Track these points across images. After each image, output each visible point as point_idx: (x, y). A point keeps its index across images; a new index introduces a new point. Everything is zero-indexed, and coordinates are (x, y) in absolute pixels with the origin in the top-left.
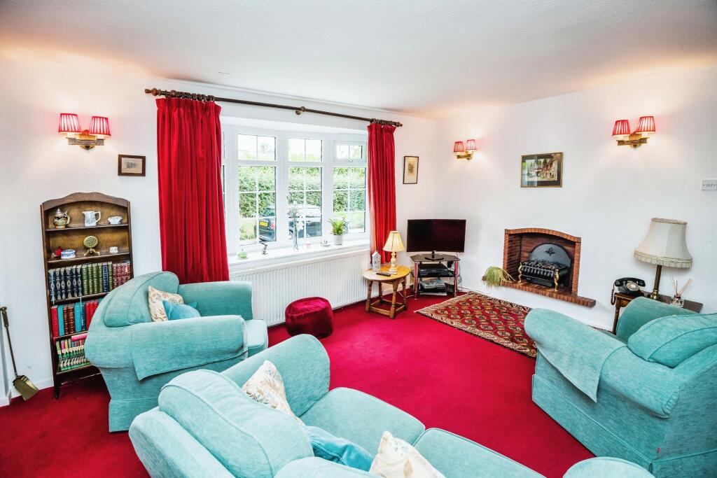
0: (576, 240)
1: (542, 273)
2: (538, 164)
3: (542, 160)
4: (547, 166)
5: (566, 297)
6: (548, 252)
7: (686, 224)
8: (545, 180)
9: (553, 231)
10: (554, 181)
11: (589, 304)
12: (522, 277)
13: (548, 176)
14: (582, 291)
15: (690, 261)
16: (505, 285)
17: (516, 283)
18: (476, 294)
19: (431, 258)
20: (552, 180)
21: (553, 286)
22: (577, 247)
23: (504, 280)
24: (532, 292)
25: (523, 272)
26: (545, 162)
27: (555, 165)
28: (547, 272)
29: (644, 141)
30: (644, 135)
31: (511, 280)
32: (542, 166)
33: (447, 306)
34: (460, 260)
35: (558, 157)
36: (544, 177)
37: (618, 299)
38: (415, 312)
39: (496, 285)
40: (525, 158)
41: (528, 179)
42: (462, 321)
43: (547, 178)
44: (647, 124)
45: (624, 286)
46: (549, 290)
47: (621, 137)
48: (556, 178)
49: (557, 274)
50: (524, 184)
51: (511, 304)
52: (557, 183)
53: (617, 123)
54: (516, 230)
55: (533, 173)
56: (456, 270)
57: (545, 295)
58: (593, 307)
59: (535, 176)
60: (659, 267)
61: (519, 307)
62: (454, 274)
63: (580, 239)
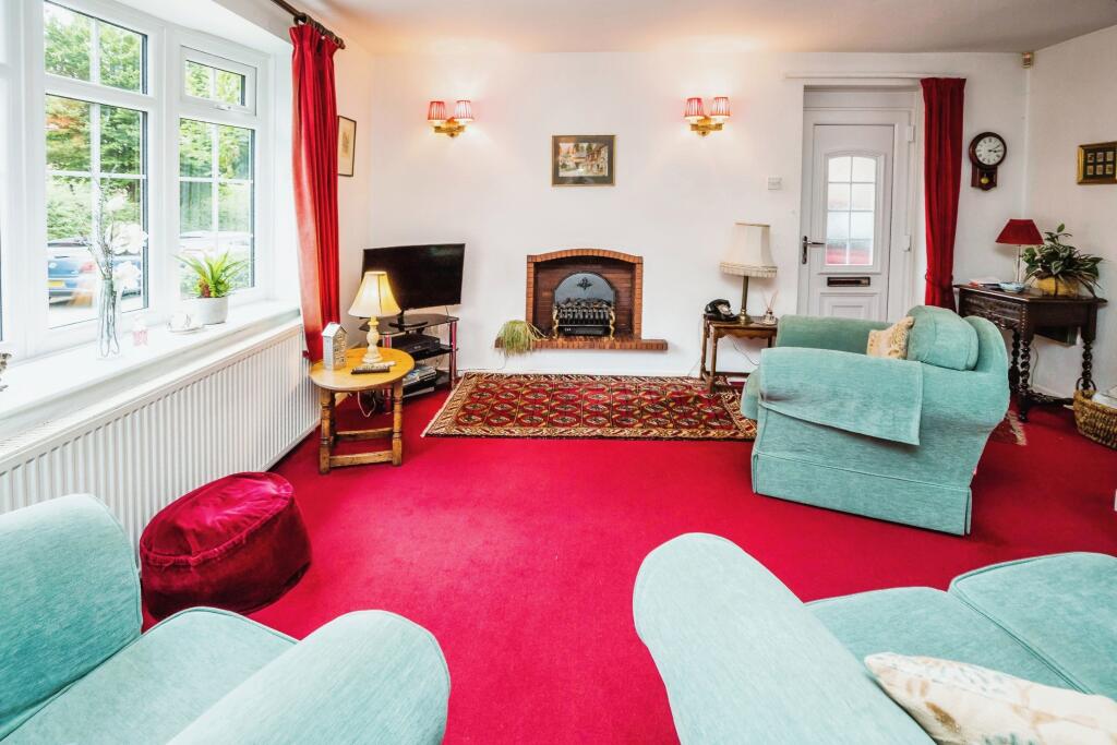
0: (636, 261)
1: (582, 317)
2: (577, 150)
3: (585, 145)
4: (593, 154)
5: (628, 344)
6: (581, 285)
7: (768, 226)
8: (591, 174)
9: (605, 251)
10: (604, 177)
11: (660, 347)
12: (560, 329)
13: (595, 169)
14: (648, 330)
15: (774, 269)
16: (538, 347)
17: (551, 339)
18: (480, 375)
19: (397, 322)
20: (601, 174)
21: (607, 331)
22: (638, 271)
23: (535, 338)
24: (583, 347)
25: (561, 321)
26: (589, 148)
27: (604, 153)
28: (599, 314)
29: (719, 127)
30: (719, 119)
31: (541, 337)
32: (584, 154)
33: (463, 408)
34: (458, 319)
35: (608, 142)
36: (588, 171)
37: (716, 328)
38: (423, 436)
39: (520, 351)
40: (557, 141)
41: (562, 173)
42: (520, 423)
43: (594, 172)
44: (722, 105)
45: (716, 311)
46: (605, 339)
47: (694, 120)
48: (606, 173)
49: (612, 314)
50: (558, 180)
51: (546, 376)
52: (608, 180)
53: (690, 100)
54: (546, 255)
55: (571, 164)
56: (452, 338)
57: (602, 348)
58: (667, 349)
59: (574, 169)
60: (746, 279)
61: (560, 377)
62: (451, 346)
63: (641, 258)
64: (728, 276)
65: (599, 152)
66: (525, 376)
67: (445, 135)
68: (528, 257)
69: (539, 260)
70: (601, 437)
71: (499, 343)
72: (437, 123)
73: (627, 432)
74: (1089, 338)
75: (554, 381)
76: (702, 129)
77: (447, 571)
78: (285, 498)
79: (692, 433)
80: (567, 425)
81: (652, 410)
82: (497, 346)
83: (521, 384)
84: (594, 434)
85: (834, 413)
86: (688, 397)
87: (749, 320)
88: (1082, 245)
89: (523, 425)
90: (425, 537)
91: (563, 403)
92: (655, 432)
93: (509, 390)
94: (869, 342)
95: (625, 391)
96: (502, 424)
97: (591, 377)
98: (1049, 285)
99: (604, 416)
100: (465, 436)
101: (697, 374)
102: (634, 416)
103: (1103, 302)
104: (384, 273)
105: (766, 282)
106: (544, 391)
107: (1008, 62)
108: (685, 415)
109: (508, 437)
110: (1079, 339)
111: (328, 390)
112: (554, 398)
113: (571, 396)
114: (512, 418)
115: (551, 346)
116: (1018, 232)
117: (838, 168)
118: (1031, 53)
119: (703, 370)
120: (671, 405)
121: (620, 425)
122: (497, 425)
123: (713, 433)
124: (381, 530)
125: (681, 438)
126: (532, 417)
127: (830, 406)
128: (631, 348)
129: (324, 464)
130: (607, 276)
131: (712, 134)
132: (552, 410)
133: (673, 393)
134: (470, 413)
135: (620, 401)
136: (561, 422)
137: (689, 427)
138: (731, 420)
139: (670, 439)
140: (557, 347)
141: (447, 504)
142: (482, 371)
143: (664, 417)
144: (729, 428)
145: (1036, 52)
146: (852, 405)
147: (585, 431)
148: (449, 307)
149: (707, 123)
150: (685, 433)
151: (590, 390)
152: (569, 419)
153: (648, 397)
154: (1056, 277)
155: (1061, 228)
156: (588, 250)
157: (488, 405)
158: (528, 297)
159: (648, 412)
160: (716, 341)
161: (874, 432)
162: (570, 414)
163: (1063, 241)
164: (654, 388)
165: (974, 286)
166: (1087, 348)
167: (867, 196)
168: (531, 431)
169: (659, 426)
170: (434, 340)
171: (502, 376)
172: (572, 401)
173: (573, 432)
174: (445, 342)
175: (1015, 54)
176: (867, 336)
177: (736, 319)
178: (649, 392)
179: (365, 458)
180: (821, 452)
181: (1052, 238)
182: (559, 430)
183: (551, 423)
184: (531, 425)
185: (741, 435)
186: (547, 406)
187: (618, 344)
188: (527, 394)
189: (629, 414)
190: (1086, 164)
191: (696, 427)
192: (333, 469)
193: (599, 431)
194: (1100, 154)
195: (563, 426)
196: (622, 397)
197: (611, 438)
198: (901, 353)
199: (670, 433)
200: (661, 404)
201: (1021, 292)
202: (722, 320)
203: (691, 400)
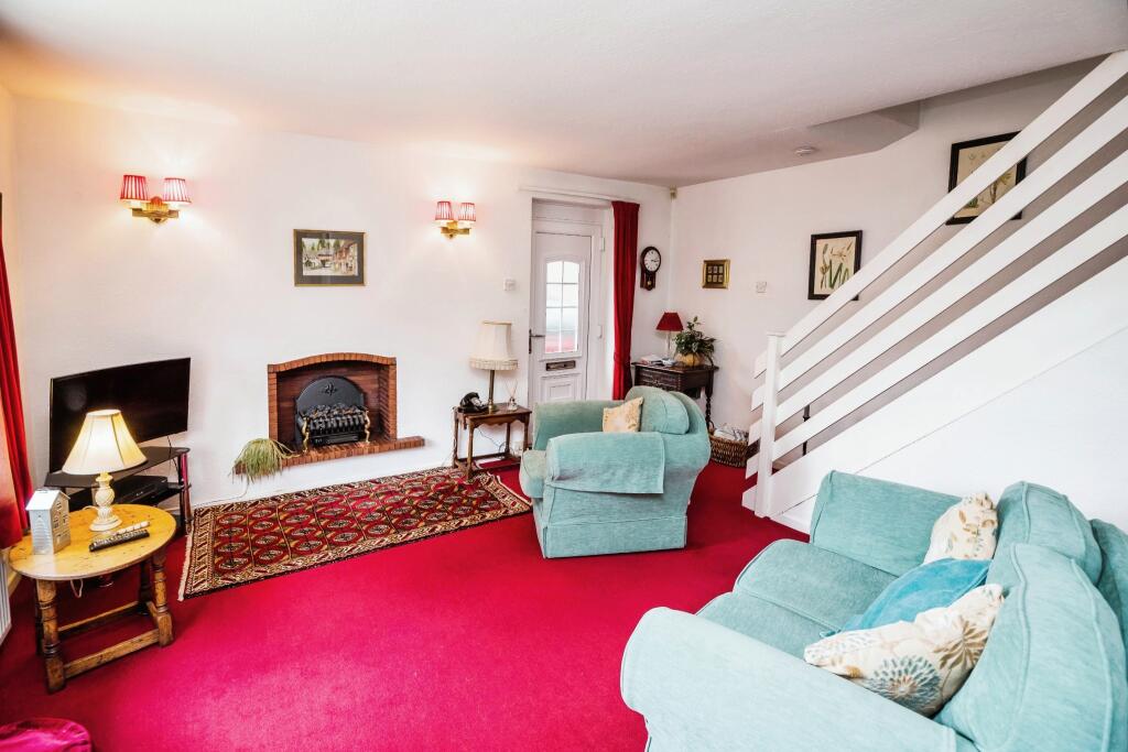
0: (390, 363)
1: (335, 425)
2: (323, 247)
3: (331, 241)
4: (341, 252)
5: (386, 446)
7: (510, 324)
8: (338, 274)
9: (357, 354)
10: (353, 277)
11: (417, 443)
12: (312, 442)
13: (343, 268)
14: (404, 429)
16: (288, 464)
17: (302, 454)
20: (350, 274)
21: (361, 436)
22: (391, 373)
23: (284, 456)
24: (341, 457)
25: (313, 433)
26: (337, 245)
27: (354, 251)
28: (354, 420)
29: (466, 231)
30: (466, 224)
31: (288, 453)
32: (332, 251)
33: (216, 552)
34: (188, 450)
35: (357, 239)
36: (336, 270)
37: (472, 420)
38: (181, 598)
39: (266, 473)
40: (300, 235)
41: (307, 272)
42: (296, 552)
43: (342, 272)
44: (471, 211)
45: (471, 404)
46: (361, 444)
47: (444, 223)
48: (355, 272)
49: (367, 418)
50: (301, 280)
51: (298, 494)
52: (359, 280)
53: (441, 203)
54: (291, 363)
55: (317, 262)
56: (182, 472)
57: (361, 454)
58: (424, 445)
59: (320, 268)
60: (493, 372)
61: (314, 492)
62: (181, 483)
63: (394, 359)
64: (478, 371)
65: (347, 249)
66: (274, 499)
67: (145, 220)
68: (269, 366)
69: (282, 369)
70: (393, 545)
71: (240, 469)
72: (137, 204)
73: (414, 534)
74: (709, 394)
75: (309, 497)
76: (449, 232)
77: (309, 735)
78: (85, 743)
79: (471, 520)
80: (350, 542)
81: (426, 507)
82: (238, 472)
83: (273, 509)
84: (384, 544)
85: (608, 481)
86: (453, 487)
87: (495, 409)
88: (706, 330)
89: (301, 554)
90: (260, 710)
91: (333, 519)
92: (439, 528)
93: (262, 520)
94: (604, 418)
95: (390, 493)
96: (277, 559)
97: (348, 485)
98: (689, 359)
99: (383, 523)
100: (238, 584)
101: (449, 463)
102: (412, 517)
103: (717, 368)
104: (117, 411)
105: (508, 374)
106: (304, 512)
107: (661, 193)
108: (458, 504)
109: (293, 571)
110: (703, 394)
111: (50, 582)
112: (320, 516)
113: (337, 510)
114: (284, 549)
115: (304, 461)
116: (670, 322)
117: (554, 270)
118: (675, 189)
119: (456, 458)
120: (440, 497)
121: (404, 529)
122: (271, 562)
123: (488, 516)
124: (196, 726)
125: (465, 527)
126: (306, 543)
127: (606, 476)
128: (390, 450)
129: (55, 678)
130: (352, 378)
131: (458, 237)
132: (326, 529)
133: (437, 486)
134: (229, 557)
135: (391, 505)
136: (341, 540)
137: (467, 515)
138: (497, 499)
139: (456, 530)
140: (311, 461)
141: (265, 667)
142: (216, 504)
143: (440, 511)
144: (499, 508)
145: (679, 189)
146: (620, 473)
147: (373, 543)
148: (171, 437)
149: (454, 227)
150: (466, 521)
151: (354, 499)
152: (351, 535)
153: (415, 494)
154: (694, 354)
155: (696, 319)
156: (338, 355)
157: (246, 541)
158: (270, 412)
159: (424, 510)
160: (472, 431)
161: (635, 491)
162: (348, 529)
163: (697, 328)
164: (416, 484)
165: (643, 363)
166: (709, 400)
167: (572, 295)
168: (315, 558)
169: (440, 521)
170: (159, 481)
171: (244, 504)
172: (342, 516)
173: (361, 547)
174: (173, 478)
175: (665, 188)
176: (602, 414)
177: (485, 409)
178: (414, 490)
179: (119, 649)
180: (594, 513)
181: (690, 327)
182: (346, 550)
183: (333, 544)
184: (311, 552)
185: (511, 512)
186: (318, 528)
187: (377, 448)
188: (286, 518)
189: (406, 515)
190: (707, 274)
191: (472, 513)
192: (72, 680)
193: (387, 540)
194: (716, 268)
195: (348, 543)
196: (391, 500)
197: (402, 543)
198: (637, 426)
199: (453, 525)
200: (431, 498)
201: (674, 366)
202: (475, 412)
203: (456, 489)
